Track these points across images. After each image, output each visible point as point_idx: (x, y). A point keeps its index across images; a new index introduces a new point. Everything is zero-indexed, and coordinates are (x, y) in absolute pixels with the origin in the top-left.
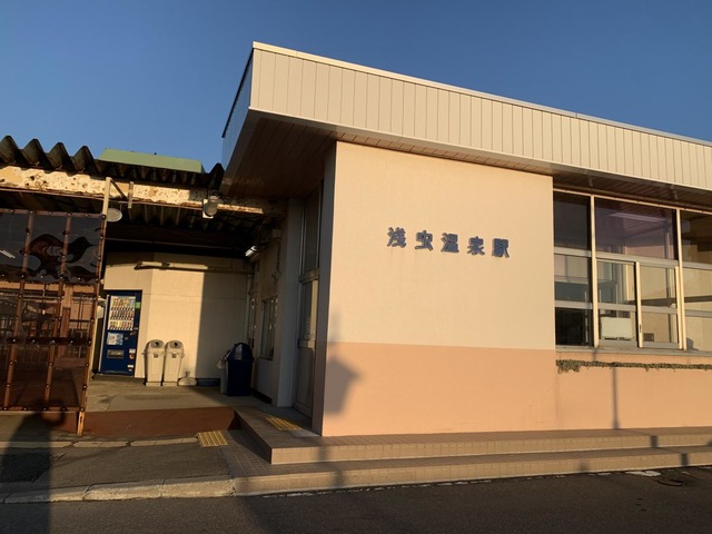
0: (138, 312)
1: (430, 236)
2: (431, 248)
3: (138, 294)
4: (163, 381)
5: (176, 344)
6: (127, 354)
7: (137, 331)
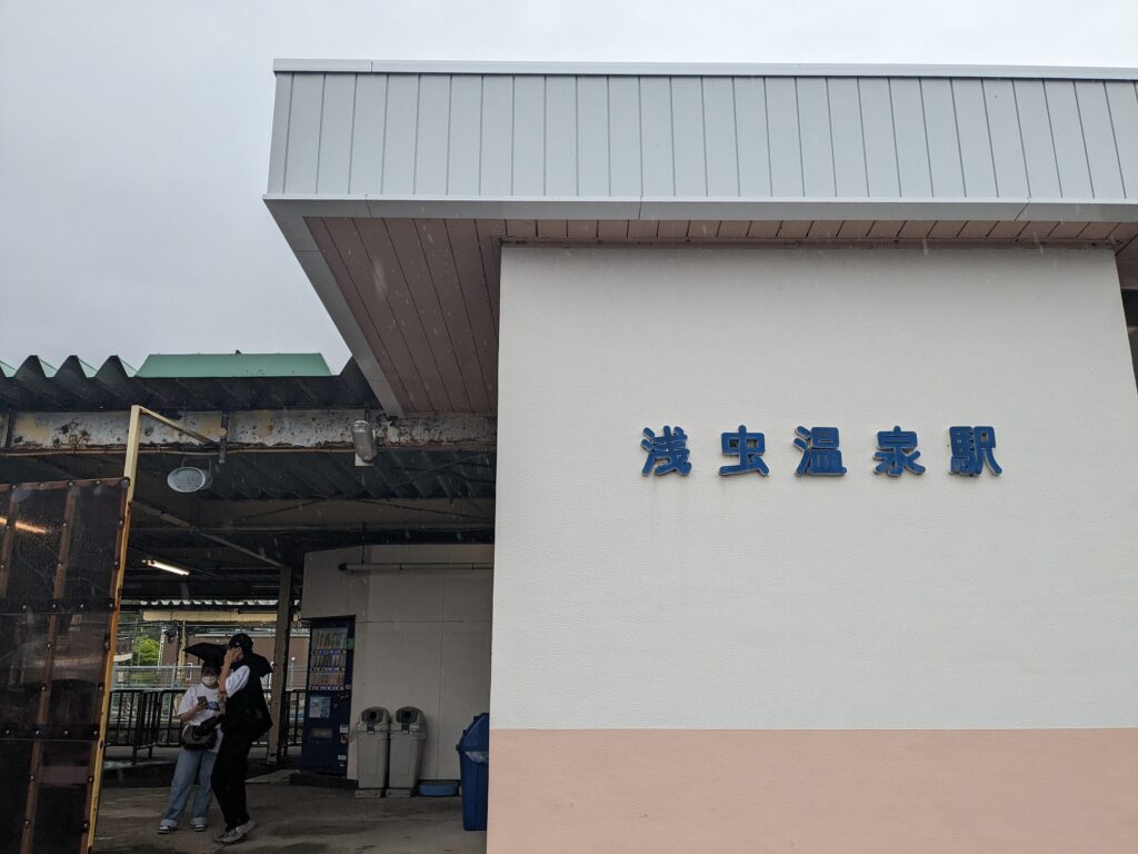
0: (350, 654)
1: (758, 439)
2: (762, 470)
3: (348, 622)
4: (387, 785)
5: (407, 716)
6: (338, 735)
7: (350, 692)
